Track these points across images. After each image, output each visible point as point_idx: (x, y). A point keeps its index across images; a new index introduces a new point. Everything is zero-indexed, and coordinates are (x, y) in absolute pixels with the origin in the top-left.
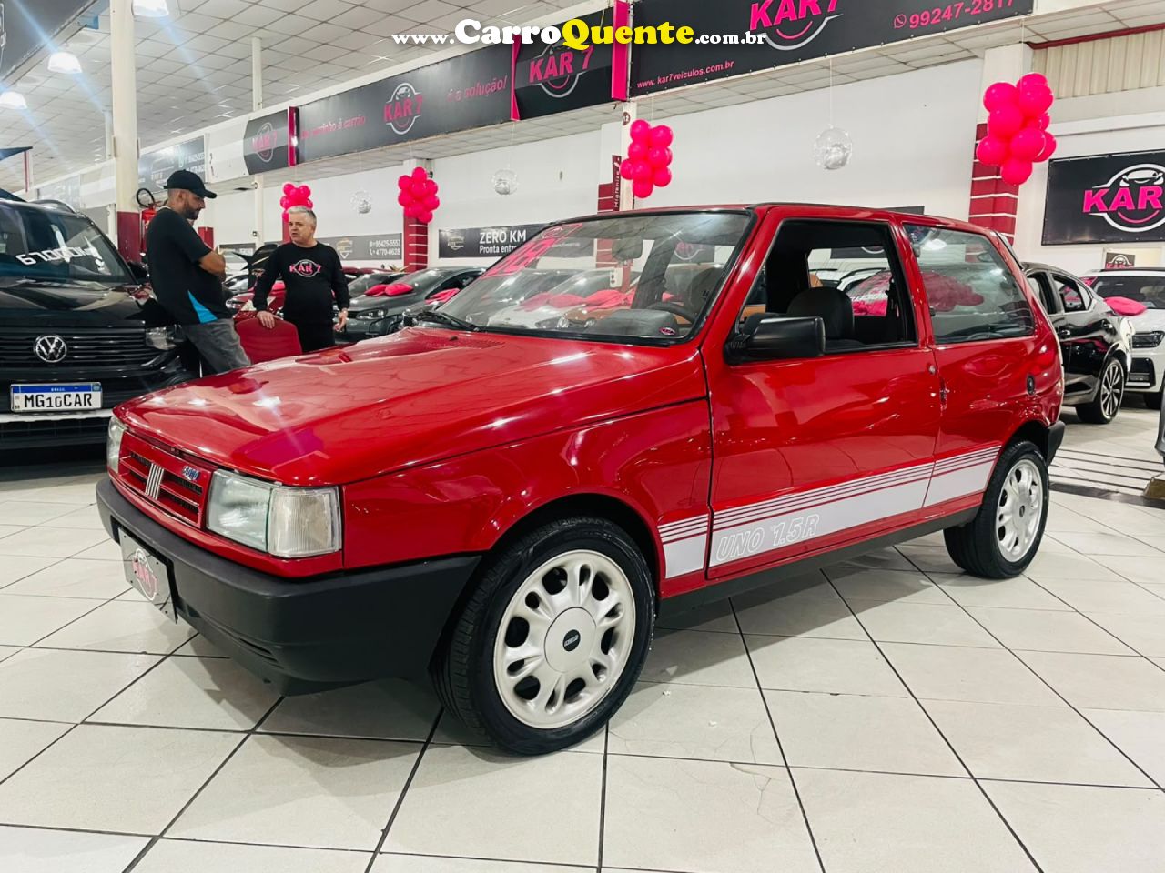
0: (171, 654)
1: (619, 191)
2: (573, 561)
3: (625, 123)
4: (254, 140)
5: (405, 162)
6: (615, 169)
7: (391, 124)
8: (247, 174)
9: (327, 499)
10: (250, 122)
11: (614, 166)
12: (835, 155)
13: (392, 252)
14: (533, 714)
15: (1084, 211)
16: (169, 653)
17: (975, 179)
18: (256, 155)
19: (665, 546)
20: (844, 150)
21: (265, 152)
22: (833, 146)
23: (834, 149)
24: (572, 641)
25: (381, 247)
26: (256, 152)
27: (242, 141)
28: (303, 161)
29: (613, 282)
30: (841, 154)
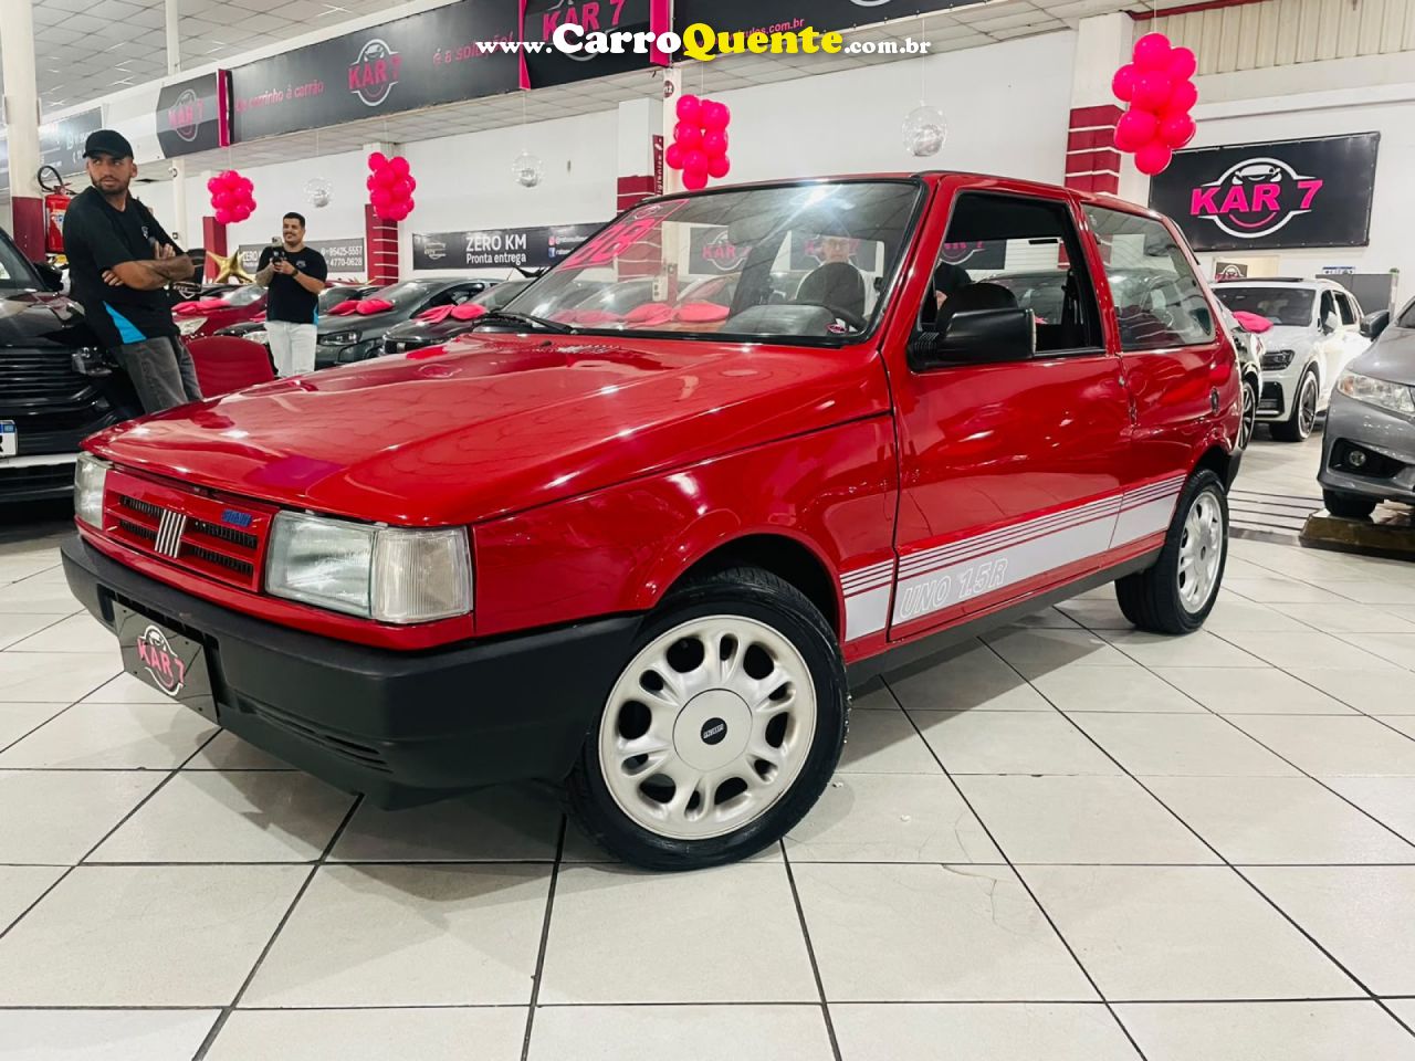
0: (180, 769)
1: (662, 180)
2: (710, 629)
3: (667, 95)
4: (171, 112)
5: (365, 147)
6: (658, 153)
7: (358, 92)
8: (162, 157)
9: (452, 544)
10: (165, 90)
11: (655, 148)
12: (928, 138)
13: (351, 262)
14: (666, 821)
15: (1192, 213)
16: (176, 768)
17: (1069, 175)
18: (173, 132)
19: (846, 600)
20: (938, 133)
21: (186, 129)
22: (924, 128)
23: (926, 132)
24: (714, 731)
25: (337, 256)
26: (175, 129)
27: (153, 115)
28: (240, 140)
29: (657, 294)
30: (935, 137)
